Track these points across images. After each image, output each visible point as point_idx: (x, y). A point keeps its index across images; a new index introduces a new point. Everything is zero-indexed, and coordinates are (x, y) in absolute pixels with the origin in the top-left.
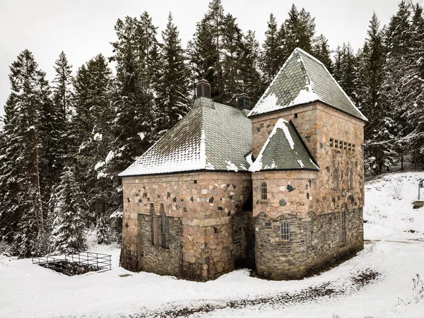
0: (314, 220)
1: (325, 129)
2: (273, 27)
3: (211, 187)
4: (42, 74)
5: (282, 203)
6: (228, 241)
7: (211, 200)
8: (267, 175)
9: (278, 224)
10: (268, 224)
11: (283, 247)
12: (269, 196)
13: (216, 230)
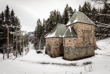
0: (76, 48)
1: (80, 28)
2: (80, 7)
3: (55, 40)
4: (41, 22)
5: (68, 44)
6: (59, 51)
7: (55, 43)
8: (65, 38)
9: (67, 48)
10: (65, 48)
11: (68, 53)
12: (65, 42)
13: (56, 48)
